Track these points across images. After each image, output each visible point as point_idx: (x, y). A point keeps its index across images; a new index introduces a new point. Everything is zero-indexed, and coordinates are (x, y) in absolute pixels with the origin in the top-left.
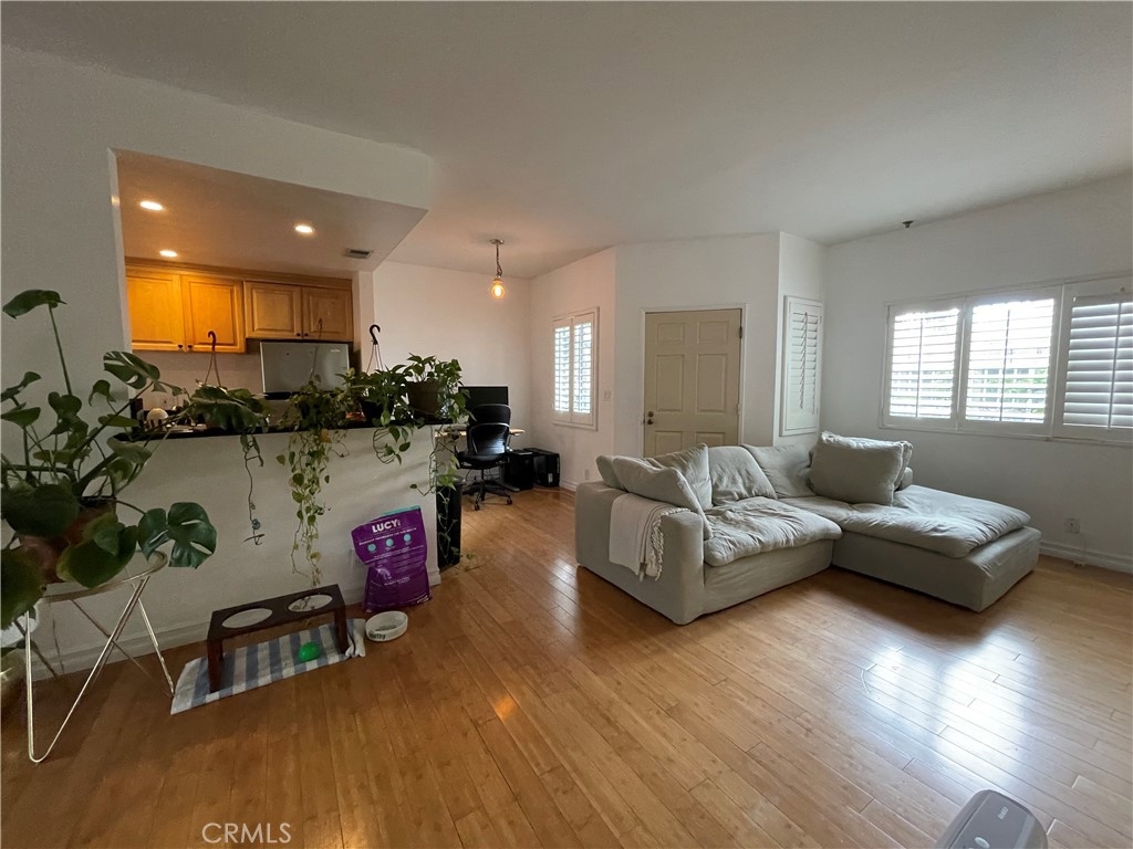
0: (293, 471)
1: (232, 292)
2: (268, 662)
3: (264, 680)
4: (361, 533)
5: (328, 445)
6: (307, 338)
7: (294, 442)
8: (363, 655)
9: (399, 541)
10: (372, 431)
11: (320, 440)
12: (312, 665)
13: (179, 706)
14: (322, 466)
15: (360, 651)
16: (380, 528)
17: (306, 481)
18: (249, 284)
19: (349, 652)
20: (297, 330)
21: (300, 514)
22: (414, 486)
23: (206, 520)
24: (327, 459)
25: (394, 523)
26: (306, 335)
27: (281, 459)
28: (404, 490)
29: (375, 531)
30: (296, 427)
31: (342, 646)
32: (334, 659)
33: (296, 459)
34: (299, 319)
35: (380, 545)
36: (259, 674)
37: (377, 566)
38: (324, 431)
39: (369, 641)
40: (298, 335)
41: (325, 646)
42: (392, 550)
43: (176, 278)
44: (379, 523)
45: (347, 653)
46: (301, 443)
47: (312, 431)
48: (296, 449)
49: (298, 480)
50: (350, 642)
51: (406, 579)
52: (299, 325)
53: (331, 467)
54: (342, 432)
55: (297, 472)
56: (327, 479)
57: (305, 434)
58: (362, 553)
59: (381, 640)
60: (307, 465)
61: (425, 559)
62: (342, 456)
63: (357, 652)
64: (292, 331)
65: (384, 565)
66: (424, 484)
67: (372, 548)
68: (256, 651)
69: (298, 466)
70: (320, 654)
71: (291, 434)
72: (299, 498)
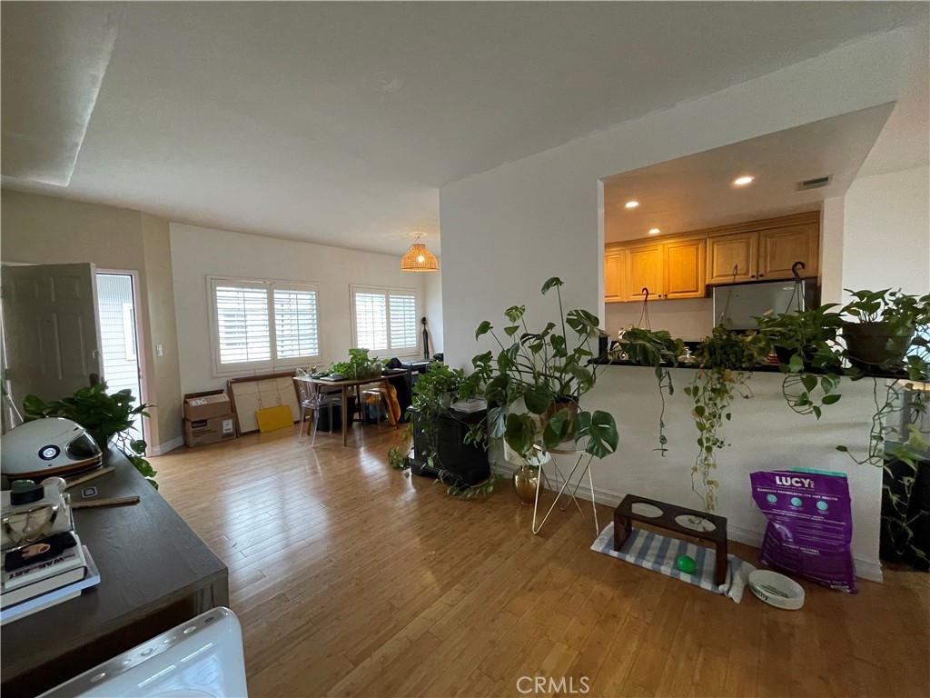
0: (697, 402)
1: (697, 249)
2: (656, 552)
3: (647, 564)
4: (762, 480)
5: (732, 385)
6: (760, 279)
7: (699, 378)
8: (737, 600)
9: (809, 506)
10: (780, 376)
11: (722, 379)
12: (686, 578)
13: (597, 547)
14: (725, 403)
15: (736, 594)
16: (787, 482)
17: (707, 414)
18: (711, 240)
19: (722, 588)
20: (752, 272)
21: (700, 442)
22: (842, 449)
23: (614, 427)
24: (731, 398)
25: (806, 482)
26: (761, 276)
27: (687, 390)
28: (828, 449)
29: (778, 482)
30: (702, 365)
31: (719, 578)
32: (706, 585)
33: (700, 393)
34: (755, 263)
35: (783, 501)
36: (647, 558)
37: (775, 520)
38: (728, 371)
39: (749, 590)
40: (753, 277)
41: (704, 568)
42: (797, 511)
43: (660, 248)
44: (786, 476)
45: (721, 587)
46: (703, 379)
47: (715, 370)
48: (700, 384)
49: (699, 411)
50: (728, 580)
51: (815, 552)
52: (755, 267)
53: (734, 406)
54: (747, 374)
55: (699, 404)
56: (728, 416)
57: (709, 372)
58: (760, 499)
59: (764, 599)
60: (710, 399)
61: (849, 541)
62: (747, 397)
63: (731, 594)
64: (747, 273)
65: (783, 523)
66: (861, 449)
67: (772, 499)
68: (652, 539)
69: (702, 399)
70: (696, 573)
71: (697, 370)
72: (701, 427)
